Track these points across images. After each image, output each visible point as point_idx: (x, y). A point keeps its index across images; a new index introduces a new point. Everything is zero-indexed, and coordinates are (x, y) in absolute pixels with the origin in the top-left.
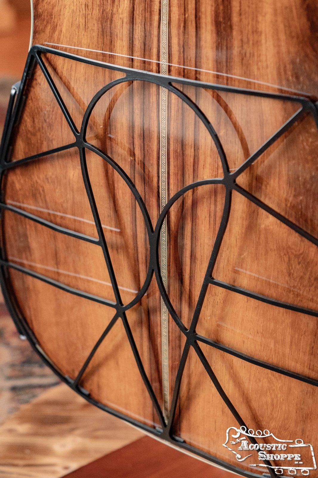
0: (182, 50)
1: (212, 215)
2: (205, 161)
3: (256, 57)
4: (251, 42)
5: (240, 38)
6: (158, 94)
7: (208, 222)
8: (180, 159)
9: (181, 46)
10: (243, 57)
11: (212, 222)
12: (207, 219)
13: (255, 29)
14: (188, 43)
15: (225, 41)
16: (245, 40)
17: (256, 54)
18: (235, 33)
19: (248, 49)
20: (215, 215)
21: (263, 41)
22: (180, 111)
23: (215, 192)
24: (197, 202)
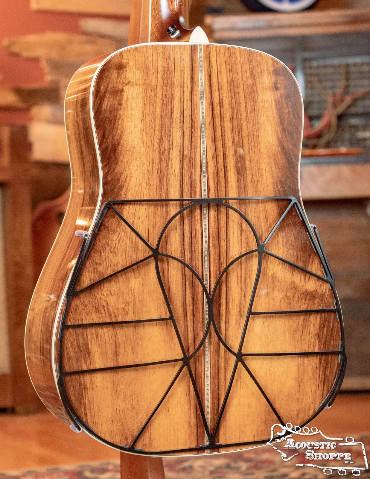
0: (216, 186)
1: (239, 277)
2: (233, 246)
3: (261, 182)
4: (257, 175)
5: (251, 173)
6: (201, 214)
7: (237, 283)
8: (217, 249)
9: (216, 183)
10: (253, 182)
11: (239, 282)
12: (236, 281)
13: (259, 167)
14: (220, 181)
15: (242, 177)
16: (254, 174)
17: (260, 180)
18: (248, 171)
19: (256, 178)
20: (241, 277)
21: (264, 173)
22: (217, 221)
23: (241, 263)
24: (229, 273)
